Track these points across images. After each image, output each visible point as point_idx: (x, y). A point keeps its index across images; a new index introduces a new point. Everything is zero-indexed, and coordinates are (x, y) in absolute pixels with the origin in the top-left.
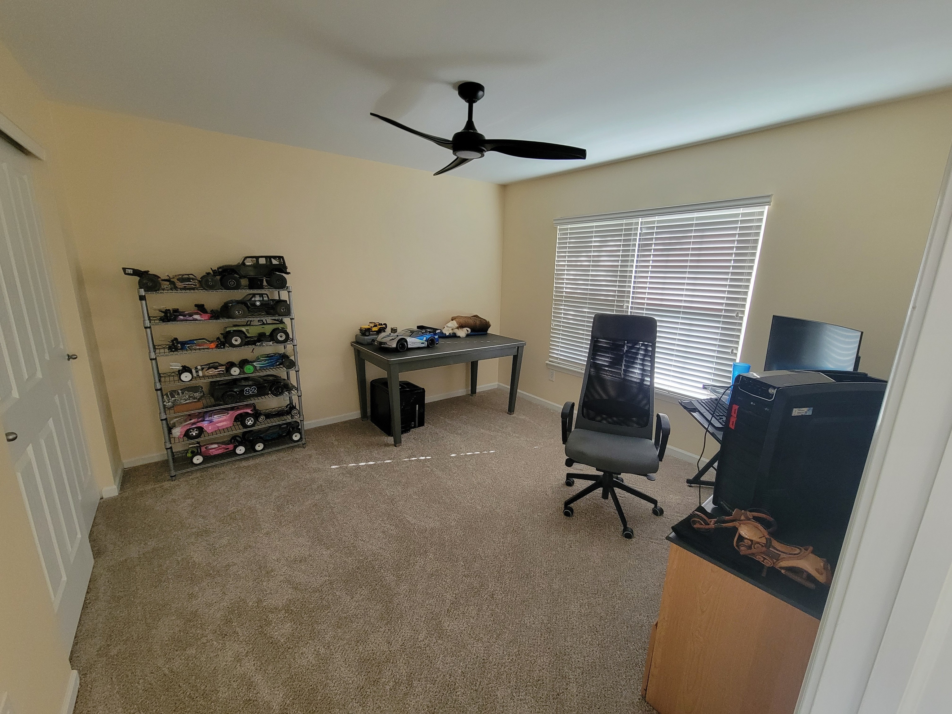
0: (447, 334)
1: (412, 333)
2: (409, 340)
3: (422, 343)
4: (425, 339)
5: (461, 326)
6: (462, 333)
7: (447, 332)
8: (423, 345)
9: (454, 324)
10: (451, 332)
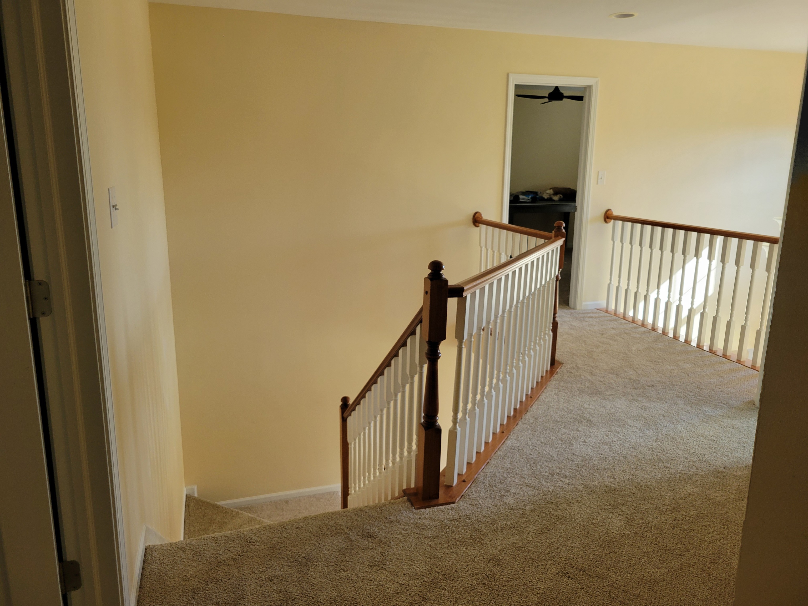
0: (546, 198)
1: (523, 193)
2: (521, 197)
3: (529, 200)
4: (530, 197)
5: (556, 193)
6: (556, 198)
7: (546, 196)
8: (529, 201)
9: (551, 191)
10: (548, 197)
